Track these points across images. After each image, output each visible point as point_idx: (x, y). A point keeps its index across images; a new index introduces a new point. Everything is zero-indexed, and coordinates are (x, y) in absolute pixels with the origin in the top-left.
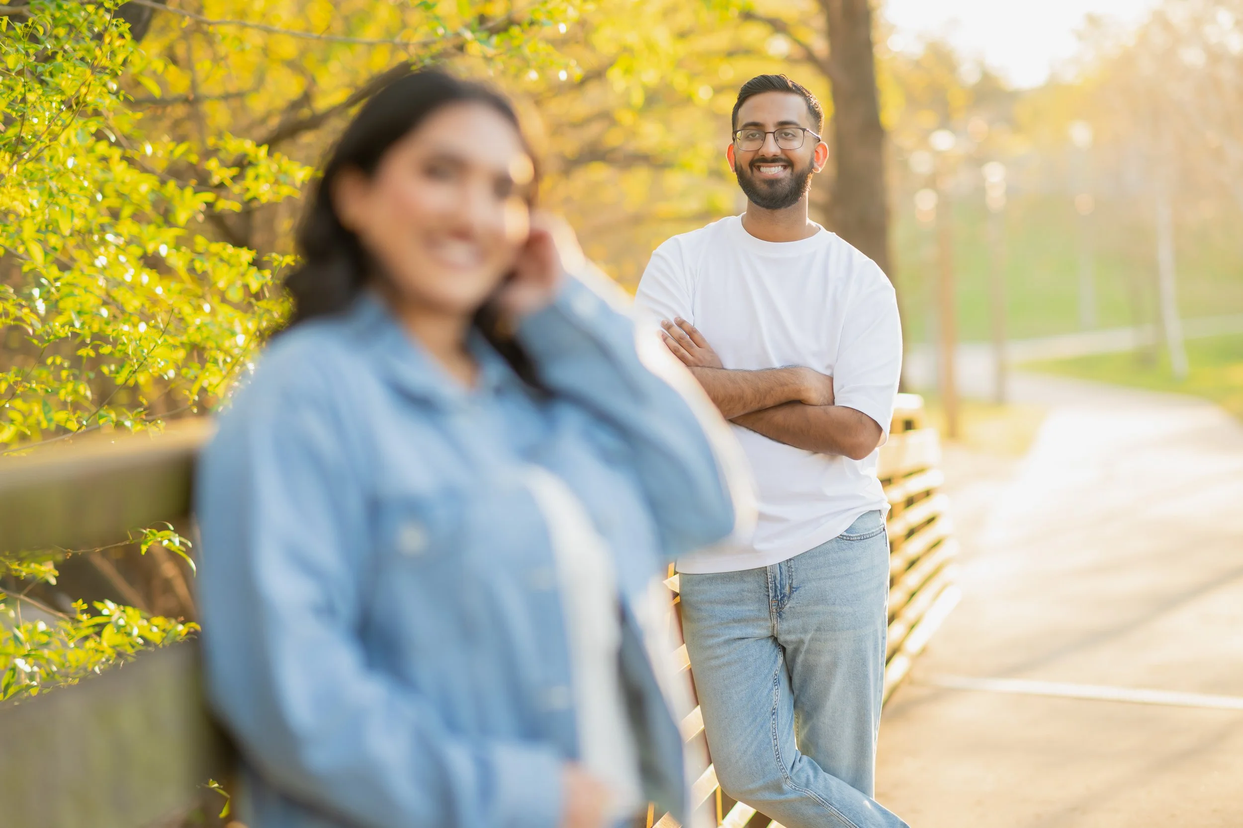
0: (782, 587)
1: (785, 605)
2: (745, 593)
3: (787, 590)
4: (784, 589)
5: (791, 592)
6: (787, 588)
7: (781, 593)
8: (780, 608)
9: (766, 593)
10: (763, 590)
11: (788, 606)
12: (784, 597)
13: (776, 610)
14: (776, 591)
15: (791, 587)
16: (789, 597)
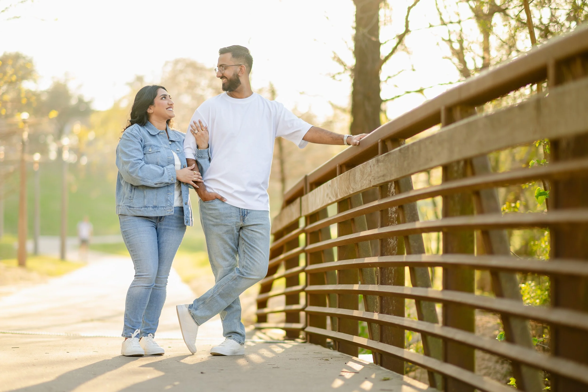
0: (244, 212)
1: (245, 218)
2: (232, 214)
3: (246, 213)
4: (245, 212)
5: (247, 214)
6: (246, 212)
7: (244, 214)
8: (244, 219)
9: (239, 214)
10: (238, 213)
11: (246, 218)
12: (245, 215)
13: (243, 219)
14: (242, 213)
15: (247, 212)
16: (247, 215)
